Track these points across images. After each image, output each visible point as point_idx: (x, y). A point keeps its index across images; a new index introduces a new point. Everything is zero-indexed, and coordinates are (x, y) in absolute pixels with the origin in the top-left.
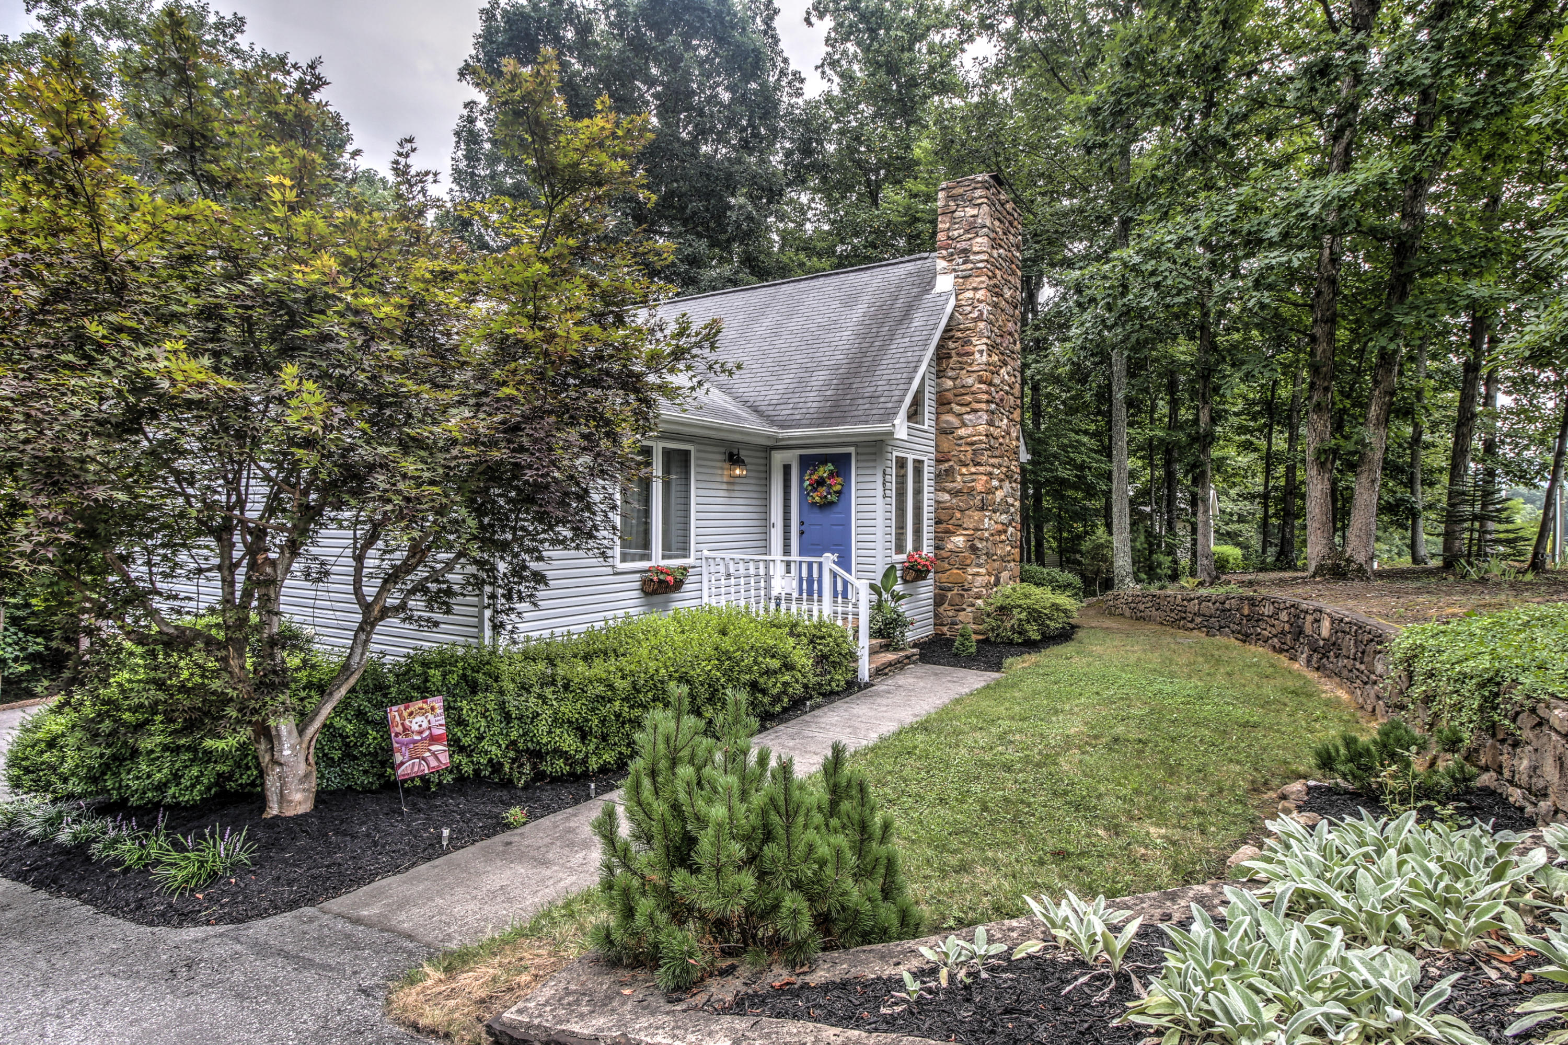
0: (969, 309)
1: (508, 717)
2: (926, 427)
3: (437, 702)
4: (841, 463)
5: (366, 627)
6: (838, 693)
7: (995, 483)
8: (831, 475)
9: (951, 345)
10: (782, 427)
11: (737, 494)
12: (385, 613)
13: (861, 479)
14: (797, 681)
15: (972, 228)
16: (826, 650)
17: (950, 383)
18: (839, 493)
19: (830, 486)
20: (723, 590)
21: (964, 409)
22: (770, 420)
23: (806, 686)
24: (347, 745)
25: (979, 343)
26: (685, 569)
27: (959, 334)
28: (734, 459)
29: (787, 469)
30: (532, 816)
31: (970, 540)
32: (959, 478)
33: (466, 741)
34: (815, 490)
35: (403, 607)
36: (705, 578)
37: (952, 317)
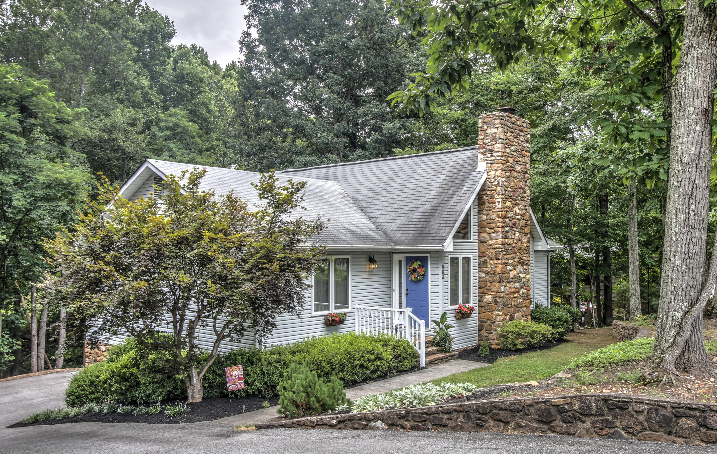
0: (493, 180)
1: (264, 374)
2: (471, 240)
3: (240, 366)
4: (423, 261)
5: (218, 341)
6: (406, 371)
7: (509, 268)
8: (419, 267)
9: (485, 198)
10: (396, 244)
11: (374, 276)
12: (224, 337)
13: (433, 269)
14: (384, 365)
15: (494, 139)
16: (399, 352)
17: (485, 217)
18: (423, 275)
19: (419, 273)
20: (364, 323)
21: (491, 231)
22: (391, 240)
23: (389, 367)
24: (210, 383)
25: (498, 198)
26: (345, 314)
27: (488, 193)
28: (371, 260)
29: (400, 262)
30: (271, 405)
31: (494, 297)
32: (489, 266)
33: (249, 381)
34: (412, 274)
35: (229, 336)
36: (357, 318)
37: (485, 183)
